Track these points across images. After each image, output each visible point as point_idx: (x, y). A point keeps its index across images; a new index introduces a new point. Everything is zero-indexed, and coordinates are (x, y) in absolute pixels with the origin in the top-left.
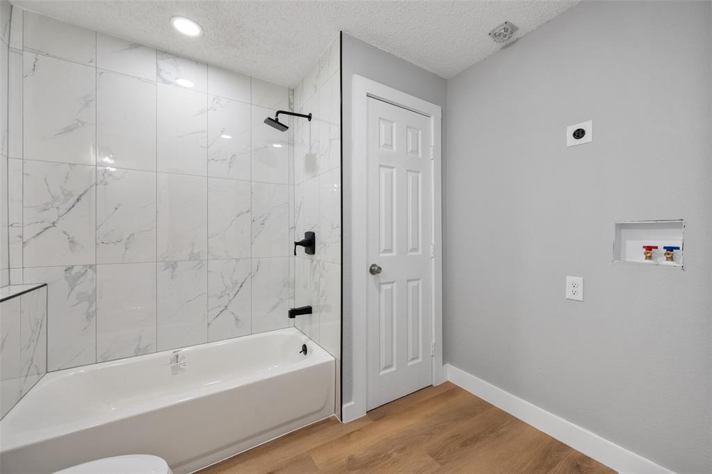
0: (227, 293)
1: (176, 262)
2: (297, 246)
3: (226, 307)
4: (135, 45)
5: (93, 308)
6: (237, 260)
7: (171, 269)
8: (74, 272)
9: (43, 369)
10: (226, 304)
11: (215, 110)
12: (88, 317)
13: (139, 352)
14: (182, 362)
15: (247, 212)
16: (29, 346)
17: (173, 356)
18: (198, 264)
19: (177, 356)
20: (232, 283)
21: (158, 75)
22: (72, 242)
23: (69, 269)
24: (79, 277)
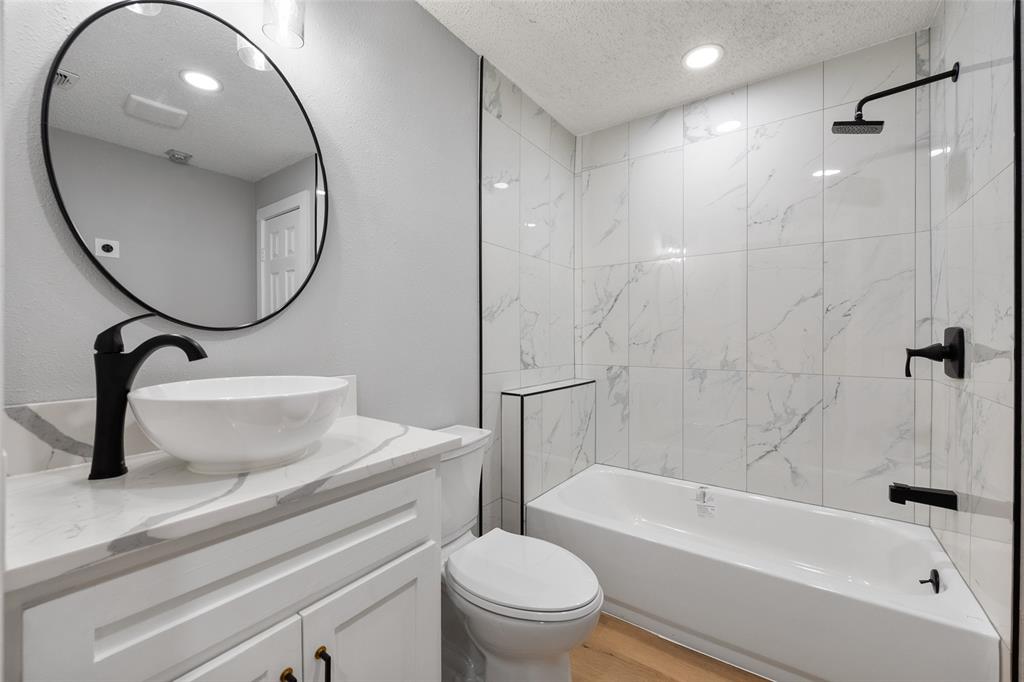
0: (778, 425)
1: (705, 371)
2: (912, 358)
3: (776, 447)
4: (662, 114)
5: (627, 411)
6: (796, 375)
7: (699, 379)
8: (613, 371)
9: (592, 459)
10: (776, 443)
11: (758, 148)
12: (623, 420)
13: (665, 472)
14: (709, 504)
15: (816, 295)
16: (579, 434)
17: (699, 491)
18: (733, 376)
19: (704, 494)
20: (786, 411)
21: (685, 136)
22: (611, 342)
23: (610, 369)
24: (616, 378)
